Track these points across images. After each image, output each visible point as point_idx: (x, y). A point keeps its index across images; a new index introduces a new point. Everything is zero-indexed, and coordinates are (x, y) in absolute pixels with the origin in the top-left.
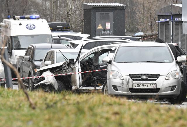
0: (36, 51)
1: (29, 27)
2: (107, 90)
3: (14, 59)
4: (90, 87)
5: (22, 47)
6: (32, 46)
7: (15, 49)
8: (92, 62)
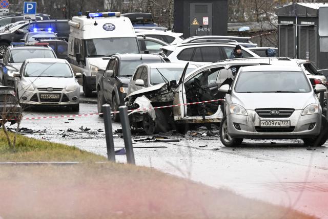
0: (122, 64)
1: (107, 27)
2: (226, 128)
3: (89, 70)
4: (198, 117)
5: (98, 53)
6: (117, 57)
7: (89, 57)
8: (200, 84)
